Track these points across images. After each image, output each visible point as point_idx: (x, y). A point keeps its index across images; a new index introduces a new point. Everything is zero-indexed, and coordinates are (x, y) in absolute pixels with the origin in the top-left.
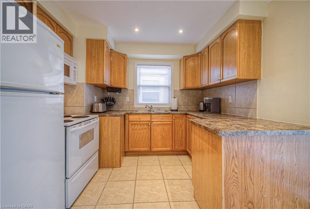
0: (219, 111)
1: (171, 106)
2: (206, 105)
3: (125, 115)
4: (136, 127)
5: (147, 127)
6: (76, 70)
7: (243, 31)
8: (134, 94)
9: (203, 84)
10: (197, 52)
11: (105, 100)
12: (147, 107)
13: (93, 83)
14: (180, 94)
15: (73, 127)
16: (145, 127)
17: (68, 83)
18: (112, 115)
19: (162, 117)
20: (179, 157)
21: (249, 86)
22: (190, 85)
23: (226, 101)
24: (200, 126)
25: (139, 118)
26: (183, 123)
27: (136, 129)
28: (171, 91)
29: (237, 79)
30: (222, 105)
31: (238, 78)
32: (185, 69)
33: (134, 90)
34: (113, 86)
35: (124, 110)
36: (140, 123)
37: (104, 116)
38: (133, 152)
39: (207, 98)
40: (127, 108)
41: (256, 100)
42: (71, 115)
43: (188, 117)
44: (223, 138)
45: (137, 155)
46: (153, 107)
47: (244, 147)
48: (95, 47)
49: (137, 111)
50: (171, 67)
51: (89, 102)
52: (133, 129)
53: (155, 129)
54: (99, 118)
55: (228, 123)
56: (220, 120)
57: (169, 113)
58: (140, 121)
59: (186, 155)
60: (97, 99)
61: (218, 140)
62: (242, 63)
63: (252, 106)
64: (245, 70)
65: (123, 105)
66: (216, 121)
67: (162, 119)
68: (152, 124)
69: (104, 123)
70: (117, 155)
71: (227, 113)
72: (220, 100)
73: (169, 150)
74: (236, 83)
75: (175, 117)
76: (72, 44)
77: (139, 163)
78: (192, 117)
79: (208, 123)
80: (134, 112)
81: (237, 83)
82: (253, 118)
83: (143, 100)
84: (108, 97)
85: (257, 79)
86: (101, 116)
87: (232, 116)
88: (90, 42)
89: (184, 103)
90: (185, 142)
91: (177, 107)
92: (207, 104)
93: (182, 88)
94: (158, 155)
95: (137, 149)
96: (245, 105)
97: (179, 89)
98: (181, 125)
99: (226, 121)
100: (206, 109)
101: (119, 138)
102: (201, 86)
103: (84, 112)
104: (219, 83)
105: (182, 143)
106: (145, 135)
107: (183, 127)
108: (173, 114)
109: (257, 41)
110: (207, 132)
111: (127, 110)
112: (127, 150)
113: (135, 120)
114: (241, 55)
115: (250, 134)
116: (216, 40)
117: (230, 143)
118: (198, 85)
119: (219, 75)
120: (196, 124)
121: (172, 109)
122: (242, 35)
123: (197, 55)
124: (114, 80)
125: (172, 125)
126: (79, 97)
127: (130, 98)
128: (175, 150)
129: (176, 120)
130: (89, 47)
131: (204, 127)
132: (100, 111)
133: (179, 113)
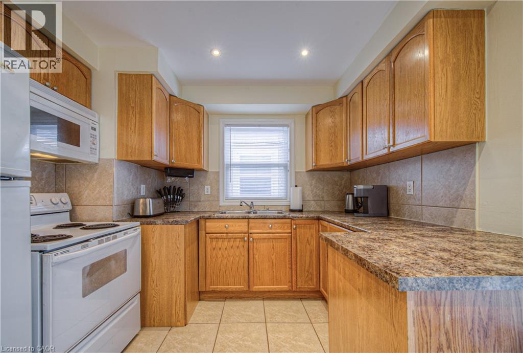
0: (385, 212)
1: (290, 202)
2: (359, 200)
3: (198, 221)
4: (220, 243)
5: (242, 243)
6: (97, 133)
7: (442, 34)
8: (219, 180)
9: (351, 158)
10: (339, 97)
11: (163, 192)
12: (243, 204)
13: (131, 159)
14: (307, 179)
15: (62, 253)
16: (237, 243)
17: (79, 160)
18: (169, 222)
19: (270, 223)
20: (306, 303)
21: (454, 158)
22: (325, 161)
23: (401, 192)
24: (346, 252)
25: (226, 227)
26: (312, 236)
27: (220, 249)
28: (289, 173)
29: (429, 142)
30: (392, 201)
31: (432, 140)
32: (316, 131)
33: (219, 172)
34: (175, 165)
35: (201, 210)
36: (226, 236)
37: (152, 224)
38: (214, 292)
39: (361, 187)
40: (205, 207)
41: (474, 191)
42: (84, 223)
43: (322, 225)
44: (410, 295)
45: (223, 298)
46: (254, 204)
47: (469, 321)
48: (134, 89)
49: (225, 213)
50: (289, 128)
51: (128, 196)
52: (214, 249)
53: (256, 248)
54: (140, 227)
55: (415, 244)
56: (393, 234)
57: (285, 216)
58: (227, 233)
59: (319, 300)
60: (147, 189)
61: (394, 297)
62: (440, 105)
63: (463, 203)
64: (447, 122)
65: (199, 201)
66: (383, 240)
67: (271, 228)
68: (251, 239)
69: (153, 238)
70: (178, 301)
71: (404, 216)
72: (387, 189)
73: (284, 289)
74: (422, 154)
75: (296, 225)
76: (90, 84)
77: (225, 315)
78: (331, 224)
79: (364, 244)
80: (216, 215)
81: (424, 154)
82: (468, 229)
83: (242, 191)
84: (170, 186)
85: (475, 143)
86: (147, 224)
87: (415, 223)
88: (126, 79)
89: (316, 196)
90: (316, 274)
91: (301, 204)
92: (361, 197)
93: (311, 168)
94: (263, 299)
95: (222, 287)
96: (446, 201)
97: (304, 171)
98: (308, 240)
99: (408, 237)
100: (359, 208)
101: (182, 268)
102: (349, 163)
103: (115, 216)
104: (387, 155)
105: (310, 276)
106: (237, 259)
107: (312, 244)
108: (292, 219)
109: (475, 56)
110: (363, 270)
111: (206, 210)
112: (202, 289)
113: (218, 230)
114: (437, 89)
115: (489, 284)
116: (378, 65)
117: (431, 309)
118: (341, 161)
119: (387, 138)
120: (336, 246)
121: (292, 208)
122: (439, 44)
123: (339, 102)
124: (179, 154)
125: (290, 240)
126: (104, 186)
127: (211, 189)
128: (298, 290)
129: (298, 230)
130: (124, 88)
131: (356, 256)
132: (149, 214)
133: (304, 216)
